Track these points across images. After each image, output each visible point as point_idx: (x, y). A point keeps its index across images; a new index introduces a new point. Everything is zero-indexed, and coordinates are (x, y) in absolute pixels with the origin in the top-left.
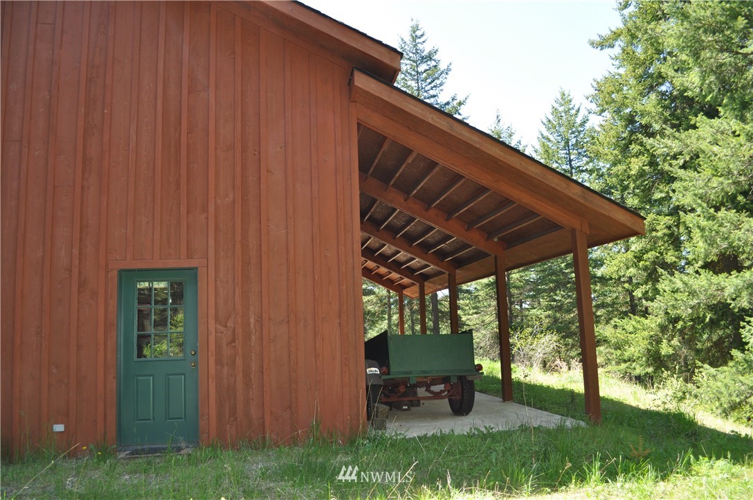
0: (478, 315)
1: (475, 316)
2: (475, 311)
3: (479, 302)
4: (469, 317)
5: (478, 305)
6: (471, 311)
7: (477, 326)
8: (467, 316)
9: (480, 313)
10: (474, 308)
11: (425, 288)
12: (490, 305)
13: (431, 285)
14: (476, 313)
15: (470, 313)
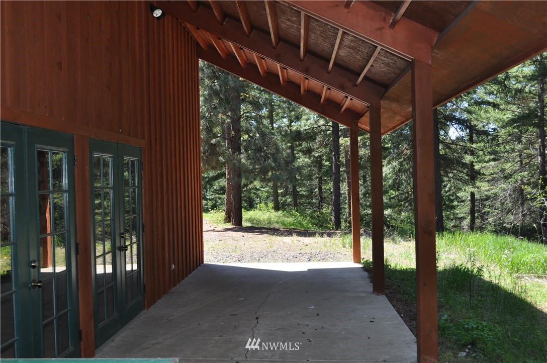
0: (496, 162)
1: (492, 163)
2: (493, 157)
3: (498, 145)
4: (485, 164)
5: (497, 149)
6: (487, 158)
7: (495, 176)
8: (481, 164)
9: (498, 160)
10: (490, 153)
11: (382, 110)
12: (513, 150)
13: (394, 105)
14: (494, 160)
15: (486, 160)
